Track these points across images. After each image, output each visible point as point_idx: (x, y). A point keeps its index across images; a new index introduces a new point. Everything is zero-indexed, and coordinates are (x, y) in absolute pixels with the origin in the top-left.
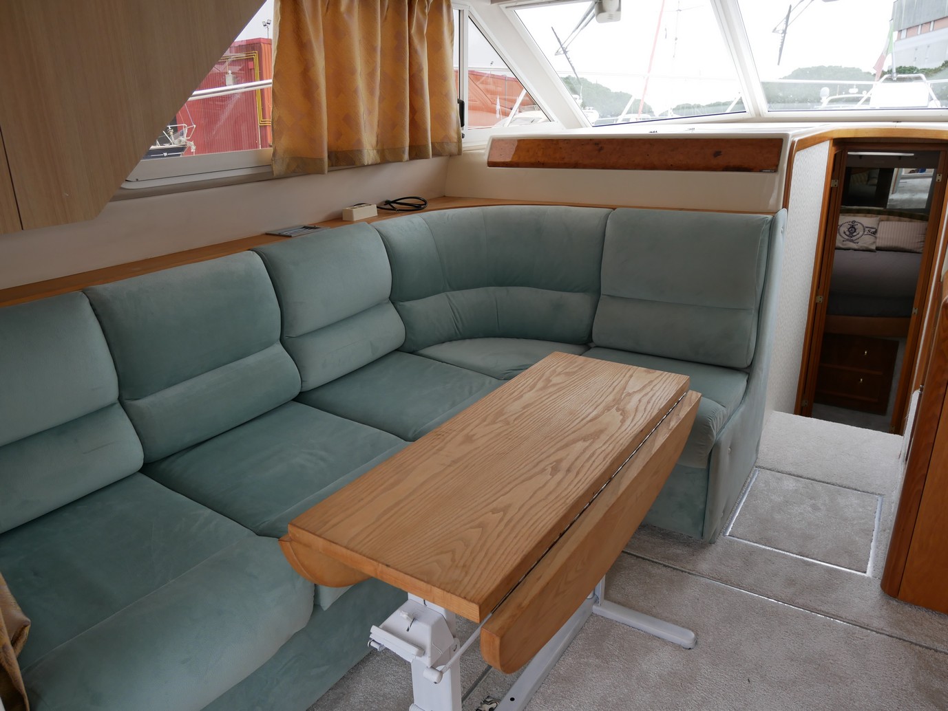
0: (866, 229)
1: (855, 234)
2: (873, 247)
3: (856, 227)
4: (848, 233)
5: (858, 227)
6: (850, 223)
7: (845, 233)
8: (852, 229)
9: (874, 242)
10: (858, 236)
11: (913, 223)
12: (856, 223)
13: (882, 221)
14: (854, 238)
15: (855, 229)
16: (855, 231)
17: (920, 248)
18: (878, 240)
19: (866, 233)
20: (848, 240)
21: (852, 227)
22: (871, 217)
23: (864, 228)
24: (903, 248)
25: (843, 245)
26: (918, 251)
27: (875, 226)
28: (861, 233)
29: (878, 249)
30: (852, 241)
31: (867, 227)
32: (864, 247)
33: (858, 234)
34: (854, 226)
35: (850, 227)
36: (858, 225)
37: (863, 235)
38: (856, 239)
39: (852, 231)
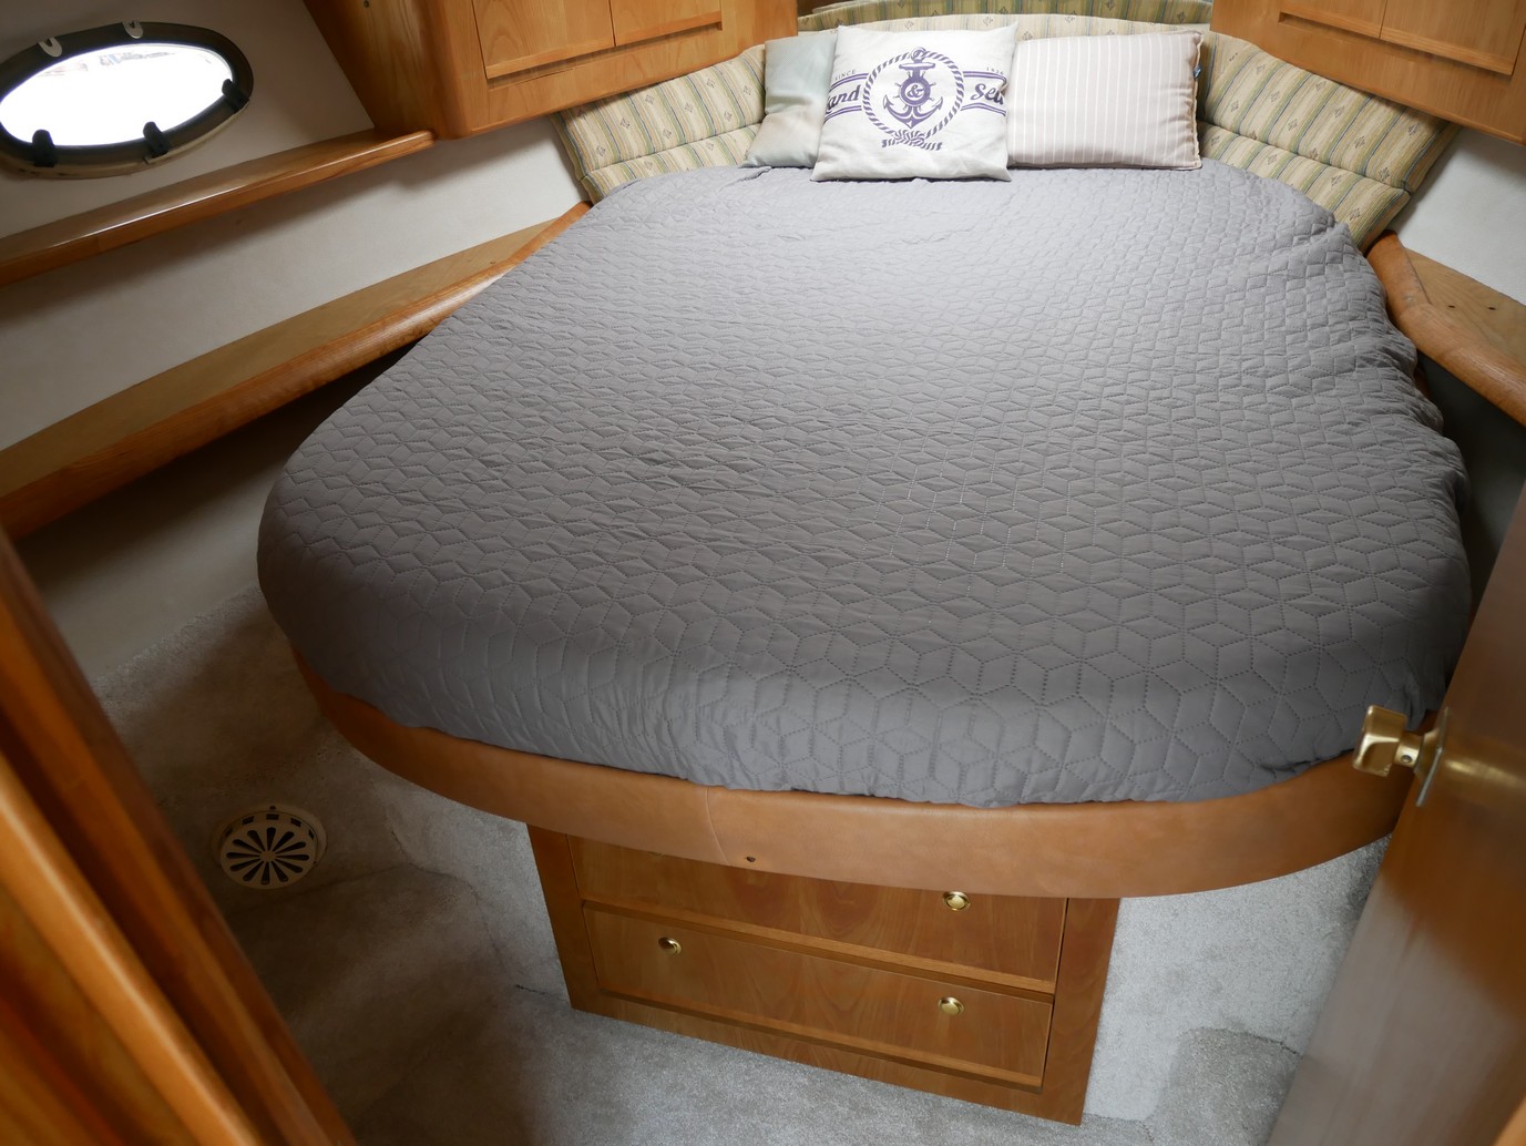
0: (970, 83)
1: (926, 107)
2: (998, 162)
3: (929, 76)
4: (900, 106)
5: (939, 76)
6: (908, 62)
7: (888, 105)
8: (917, 83)
9: (1001, 138)
10: (939, 116)
11: (1139, 38)
12: (928, 61)
13: (1028, 37)
14: (923, 127)
15: (927, 87)
16: (927, 96)
17: (1171, 148)
18: (1014, 125)
19: (967, 100)
20: (901, 137)
21: (916, 78)
22: (987, 25)
23: (960, 77)
24: (1108, 154)
25: (885, 161)
26: (1165, 160)
27: (1000, 67)
28: (949, 102)
29: (1015, 165)
30: (918, 140)
31: (969, 74)
32: (965, 163)
33: (939, 107)
34: (922, 72)
35: (904, 76)
36: (934, 66)
37: (958, 111)
38: (935, 130)
39: (917, 96)
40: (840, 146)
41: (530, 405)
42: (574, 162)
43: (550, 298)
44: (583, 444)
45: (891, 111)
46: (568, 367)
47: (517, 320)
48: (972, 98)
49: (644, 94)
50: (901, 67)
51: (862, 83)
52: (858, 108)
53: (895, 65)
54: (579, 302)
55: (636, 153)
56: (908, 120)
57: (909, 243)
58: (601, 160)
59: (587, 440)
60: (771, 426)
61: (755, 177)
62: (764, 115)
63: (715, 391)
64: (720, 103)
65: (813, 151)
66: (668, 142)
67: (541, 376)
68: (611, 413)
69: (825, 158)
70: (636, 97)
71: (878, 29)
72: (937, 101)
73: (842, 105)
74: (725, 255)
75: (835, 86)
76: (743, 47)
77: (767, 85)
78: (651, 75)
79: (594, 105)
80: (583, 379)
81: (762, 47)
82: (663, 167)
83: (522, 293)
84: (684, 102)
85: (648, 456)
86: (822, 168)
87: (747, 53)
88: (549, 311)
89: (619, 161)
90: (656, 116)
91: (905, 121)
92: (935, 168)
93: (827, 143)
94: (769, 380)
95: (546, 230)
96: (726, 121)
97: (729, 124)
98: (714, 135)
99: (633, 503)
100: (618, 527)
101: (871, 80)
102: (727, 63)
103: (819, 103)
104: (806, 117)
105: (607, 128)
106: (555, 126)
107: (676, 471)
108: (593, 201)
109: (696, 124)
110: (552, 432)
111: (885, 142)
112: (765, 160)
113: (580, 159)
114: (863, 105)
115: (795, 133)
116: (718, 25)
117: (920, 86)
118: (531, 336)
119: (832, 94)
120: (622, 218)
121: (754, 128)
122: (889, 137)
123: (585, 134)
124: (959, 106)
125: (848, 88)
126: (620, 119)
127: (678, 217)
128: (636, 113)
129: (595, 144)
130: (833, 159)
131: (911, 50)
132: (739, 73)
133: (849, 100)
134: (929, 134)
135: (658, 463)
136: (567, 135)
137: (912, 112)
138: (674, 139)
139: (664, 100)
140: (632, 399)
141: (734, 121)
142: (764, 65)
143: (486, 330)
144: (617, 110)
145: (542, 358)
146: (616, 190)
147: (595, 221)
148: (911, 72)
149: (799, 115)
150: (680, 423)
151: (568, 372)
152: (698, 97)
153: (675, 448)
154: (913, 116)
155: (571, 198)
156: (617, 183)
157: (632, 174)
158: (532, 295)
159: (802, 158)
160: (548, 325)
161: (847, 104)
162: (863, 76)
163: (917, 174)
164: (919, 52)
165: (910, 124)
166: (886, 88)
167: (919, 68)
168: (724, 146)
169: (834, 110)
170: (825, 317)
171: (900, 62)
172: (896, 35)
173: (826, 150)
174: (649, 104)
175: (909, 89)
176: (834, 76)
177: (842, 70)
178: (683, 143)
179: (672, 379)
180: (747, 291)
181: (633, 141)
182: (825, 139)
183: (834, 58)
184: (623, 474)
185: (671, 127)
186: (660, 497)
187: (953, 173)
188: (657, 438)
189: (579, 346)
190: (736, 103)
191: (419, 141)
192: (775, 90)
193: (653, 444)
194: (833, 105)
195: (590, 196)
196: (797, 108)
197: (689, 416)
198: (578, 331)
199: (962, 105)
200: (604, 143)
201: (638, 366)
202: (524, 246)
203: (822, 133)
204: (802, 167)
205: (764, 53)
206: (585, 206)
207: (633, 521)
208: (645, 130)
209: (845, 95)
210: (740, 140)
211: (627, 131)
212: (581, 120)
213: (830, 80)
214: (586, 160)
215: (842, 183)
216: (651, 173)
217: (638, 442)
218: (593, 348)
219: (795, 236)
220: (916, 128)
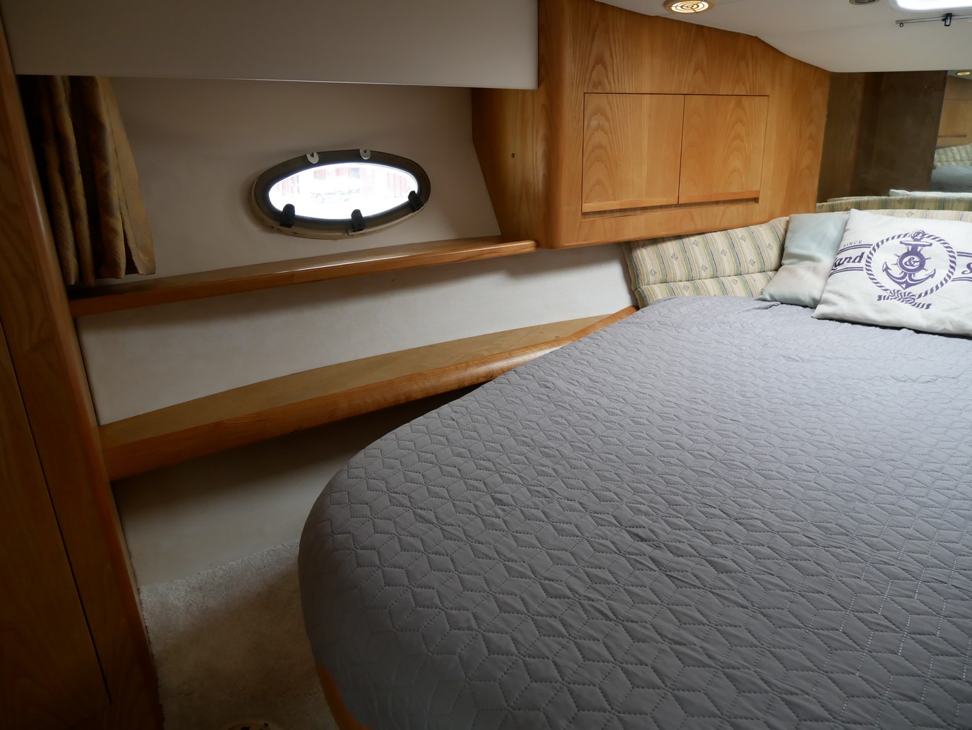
0: (962, 261)
1: (919, 275)
3: (925, 252)
4: (896, 271)
5: (933, 252)
6: (909, 240)
7: (886, 269)
8: (914, 256)
10: (931, 283)
12: (925, 241)
14: (915, 290)
15: (923, 260)
16: (921, 267)
19: (957, 274)
20: (894, 295)
21: (914, 251)
23: (953, 255)
25: (879, 311)
28: (942, 273)
30: (910, 299)
31: (961, 254)
32: (951, 323)
33: (932, 276)
34: (919, 248)
35: (904, 250)
36: (931, 245)
37: (949, 281)
38: (926, 293)
39: (912, 266)
40: (841, 295)
41: (547, 455)
42: (632, 278)
43: (590, 371)
44: (580, 503)
45: (889, 274)
46: (587, 430)
47: (560, 383)
48: (963, 273)
49: (692, 239)
50: (901, 243)
51: (867, 251)
52: (860, 269)
53: (897, 241)
54: (611, 379)
55: (678, 278)
56: (903, 283)
57: (899, 380)
58: (652, 279)
59: (585, 500)
60: (753, 528)
61: (767, 308)
62: (780, 265)
63: (708, 480)
64: (748, 252)
65: (817, 296)
66: (703, 274)
67: (564, 433)
68: (612, 480)
69: (826, 302)
70: (686, 240)
71: (883, 214)
72: (930, 272)
73: (846, 265)
74: (734, 363)
75: (843, 251)
76: (772, 217)
77: (787, 244)
78: (700, 227)
79: (655, 241)
80: (596, 443)
81: (787, 218)
82: (697, 290)
83: (570, 363)
84: (721, 249)
85: (634, 530)
86: (821, 309)
87: (775, 222)
88: (586, 381)
89: (665, 282)
90: (698, 254)
91: (900, 284)
92: (922, 323)
93: (830, 292)
94: (759, 480)
95: (600, 321)
96: (750, 266)
97: (751, 268)
98: (739, 274)
99: (610, 578)
100: (589, 599)
101: (874, 250)
102: (758, 226)
103: (827, 261)
104: (815, 270)
105: (661, 258)
106: (624, 252)
107: (657, 554)
108: (640, 306)
109: (727, 264)
110: (559, 485)
111: (880, 298)
112: (777, 298)
113: (637, 276)
114: (865, 267)
115: (804, 281)
116: (756, 200)
117: (916, 259)
118: (567, 398)
119: (839, 257)
120: (659, 322)
121: (771, 274)
122: (884, 293)
123: (644, 260)
124: (950, 277)
125: (854, 253)
126: (672, 253)
127: (701, 328)
128: (684, 251)
129: (650, 267)
130: (833, 304)
131: (912, 231)
132: (766, 236)
133: (854, 262)
134: (920, 296)
135: (642, 540)
136: (631, 259)
137: (907, 277)
138: (709, 273)
139: (707, 245)
140: (634, 471)
141: (757, 267)
142: (786, 231)
143: (534, 386)
144: (670, 247)
145: (569, 418)
146: (659, 301)
147: (638, 320)
148: (910, 247)
149: (809, 268)
150: (671, 504)
151: (587, 434)
152: (733, 246)
153: (660, 527)
154: (907, 279)
155: (624, 301)
156: (660, 297)
157: (672, 292)
158: (576, 366)
159: (806, 299)
160: (581, 392)
161: (851, 265)
162: (868, 246)
163: (905, 325)
164: (918, 233)
165: (904, 286)
166: (888, 256)
167: (917, 246)
168: (745, 283)
169: (839, 268)
170: (818, 432)
171: (901, 239)
172: (900, 219)
173: (826, 296)
174: (695, 246)
175: (906, 259)
176: (843, 244)
177: (849, 239)
178: (714, 277)
179: (672, 460)
180: (749, 395)
181: (678, 269)
182: (828, 288)
183: (845, 230)
184: (608, 543)
185: (707, 264)
186: (637, 577)
187: (939, 328)
188: (647, 514)
189: (602, 414)
190: (760, 254)
191: (526, 247)
192: (792, 248)
193: (642, 519)
194: (839, 264)
195: (639, 302)
196: (808, 263)
197: (679, 499)
198: (604, 401)
199: (952, 277)
200: (657, 268)
201: (644, 442)
202: (584, 329)
203: (826, 283)
204: (805, 306)
205: (788, 222)
206: (633, 309)
207: (604, 596)
208: (688, 262)
209: (851, 258)
210: (758, 281)
211: (675, 262)
212: (644, 250)
213: (839, 246)
214: (641, 277)
215: (838, 323)
216: (687, 294)
217: (629, 513)
218: (613, 418)
219: (794, 357)
220: (908, 290)
